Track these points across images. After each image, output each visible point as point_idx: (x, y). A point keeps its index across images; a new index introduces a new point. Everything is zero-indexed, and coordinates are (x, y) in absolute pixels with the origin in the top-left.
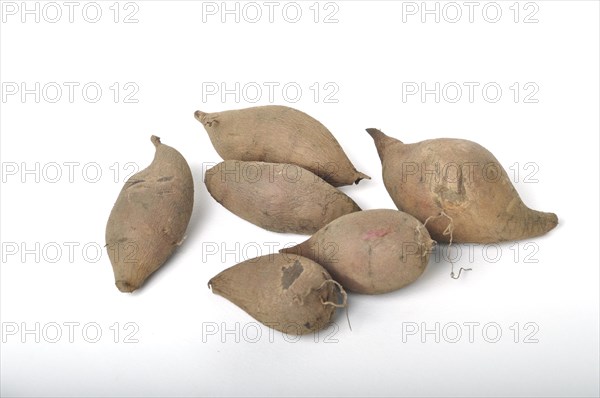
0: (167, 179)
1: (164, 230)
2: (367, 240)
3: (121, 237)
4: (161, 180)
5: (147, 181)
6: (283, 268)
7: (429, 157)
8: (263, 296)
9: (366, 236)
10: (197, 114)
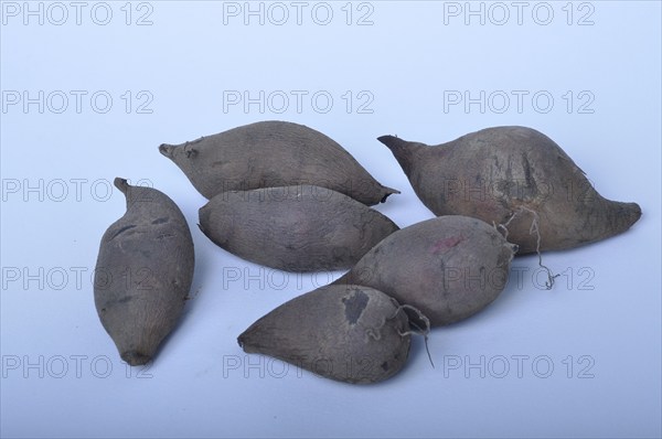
0: (162, 221)
1: (173, 282)
2: (436, 253)
3: (122, 296)
4: (155, 222)
5: (139, 226)
6: (344, 300)
7: (482, 149)
8: (325, 338)
9: (435, 249)
10: (163, 149)
